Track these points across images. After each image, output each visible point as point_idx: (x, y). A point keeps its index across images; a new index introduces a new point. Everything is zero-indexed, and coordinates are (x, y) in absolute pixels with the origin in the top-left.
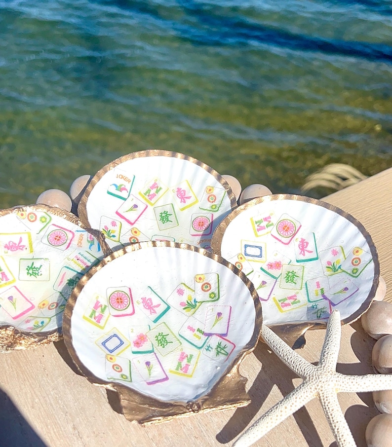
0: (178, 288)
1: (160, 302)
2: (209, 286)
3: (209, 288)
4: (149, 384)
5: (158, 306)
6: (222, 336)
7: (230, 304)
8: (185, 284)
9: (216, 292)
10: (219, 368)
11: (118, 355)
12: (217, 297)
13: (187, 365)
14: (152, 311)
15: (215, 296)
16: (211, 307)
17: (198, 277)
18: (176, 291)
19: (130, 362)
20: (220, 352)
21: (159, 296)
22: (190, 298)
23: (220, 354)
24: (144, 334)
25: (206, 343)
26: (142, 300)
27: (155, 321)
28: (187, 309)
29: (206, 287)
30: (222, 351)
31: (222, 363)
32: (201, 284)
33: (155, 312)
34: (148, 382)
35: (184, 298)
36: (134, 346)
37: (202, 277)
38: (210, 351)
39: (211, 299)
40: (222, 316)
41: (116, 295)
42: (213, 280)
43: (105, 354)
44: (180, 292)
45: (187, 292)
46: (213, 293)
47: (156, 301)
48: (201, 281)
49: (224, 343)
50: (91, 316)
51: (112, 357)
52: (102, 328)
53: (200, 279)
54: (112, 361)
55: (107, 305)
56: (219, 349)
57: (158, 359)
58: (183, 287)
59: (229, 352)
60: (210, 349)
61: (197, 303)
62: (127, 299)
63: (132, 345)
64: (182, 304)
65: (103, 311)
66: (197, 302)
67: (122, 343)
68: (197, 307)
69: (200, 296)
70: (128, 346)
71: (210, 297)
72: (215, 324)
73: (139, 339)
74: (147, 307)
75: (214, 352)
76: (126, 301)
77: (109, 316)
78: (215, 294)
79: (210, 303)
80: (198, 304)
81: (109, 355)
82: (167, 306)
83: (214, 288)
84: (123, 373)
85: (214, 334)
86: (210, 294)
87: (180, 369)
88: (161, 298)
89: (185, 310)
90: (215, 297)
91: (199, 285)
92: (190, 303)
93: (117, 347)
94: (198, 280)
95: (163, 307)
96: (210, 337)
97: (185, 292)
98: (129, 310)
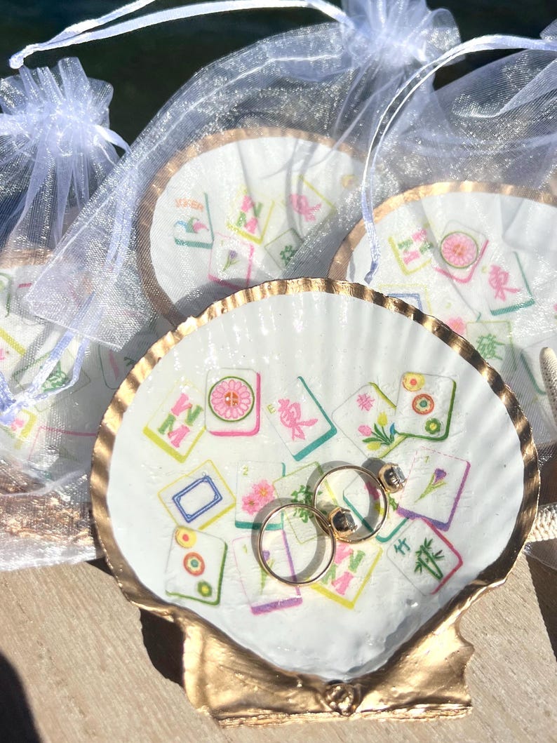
0: (361, 393)
1: (317, 414)
2: (429, 403)
3: (428, 408)
4: (258, 610)
5: (312, 422)
6: (437, 526)
7: (469, 456)
8: (377, 387)
9: (443, 420)
10: (416, 605)
11: (202, 528)
12: (442, 433)
13: (347, 577)
14: (297, 432)
15: (438, 430)
16: (425, 453)
17: (410, 377)
18: (356, 397)
19: (226, 547)
20: (426, 566)
21: (317, 403)
22: (383, 418)
23: (423, 569)
24: (270, 484)
25: (398, 534)
26: (280, 405)
27: (299, 456)
28: (372, 443)
29: (423, 402)
30: (430, 565)
31: (425, 595)
32: (415, 395)
33: (302, 436)
34: (255, 605)
35: (371, 419)
36: (244, 508)
37: (418, 379)
38: (403, 553)
39: (427, 434)
40: (445, 479)
41: (226, 387)
42: (440, 394)
43: (173, 525)
44: (365, 402)
45: (378, 404)
46: (435, 421)
47: (308, 410)
48: (415, 388)
49: (437, 545)
50: (162, 430)
51: (190, 535)
52: (181, 459)
53: (413, 382)
54: (186, 544)
55: (202, 406)
56: (424, 557)
57: (287, 547)
58: (373, 393)
59: (446, 571)
60: (404, 548)
61: (396, 436)
62: (248, 398)
63: (240, 504)
64: (362, 429)
65: (191, 418)
66: (395, 432)
67: (218, 498)
68: (394, 443)
69: (405, 420)
70: (230, 508)
71: (428, 429)
72: (426, 492)
73: (257, 492)
74: (288, 423)
75: (410, 559)
76: (245, 401)
77: (202, 433)
78: (439, 425)
79: (424, 443)
80: (397, 438)
81: (182, 527)
82: (329, 428)
83: (438, 412)
84: (204, 577)
85: (419, 516)
86: (429, 423)
87: (329, 581)
88: (320, 407)
89: (368, 444)
90: (438, 433)
91: (408, 397)
92: (381, 431)
93: (205, 509)
94: (408, 385)
95: (321, 428)
96: (410, 521)
97: (374, 404)
98: (248, 425)
